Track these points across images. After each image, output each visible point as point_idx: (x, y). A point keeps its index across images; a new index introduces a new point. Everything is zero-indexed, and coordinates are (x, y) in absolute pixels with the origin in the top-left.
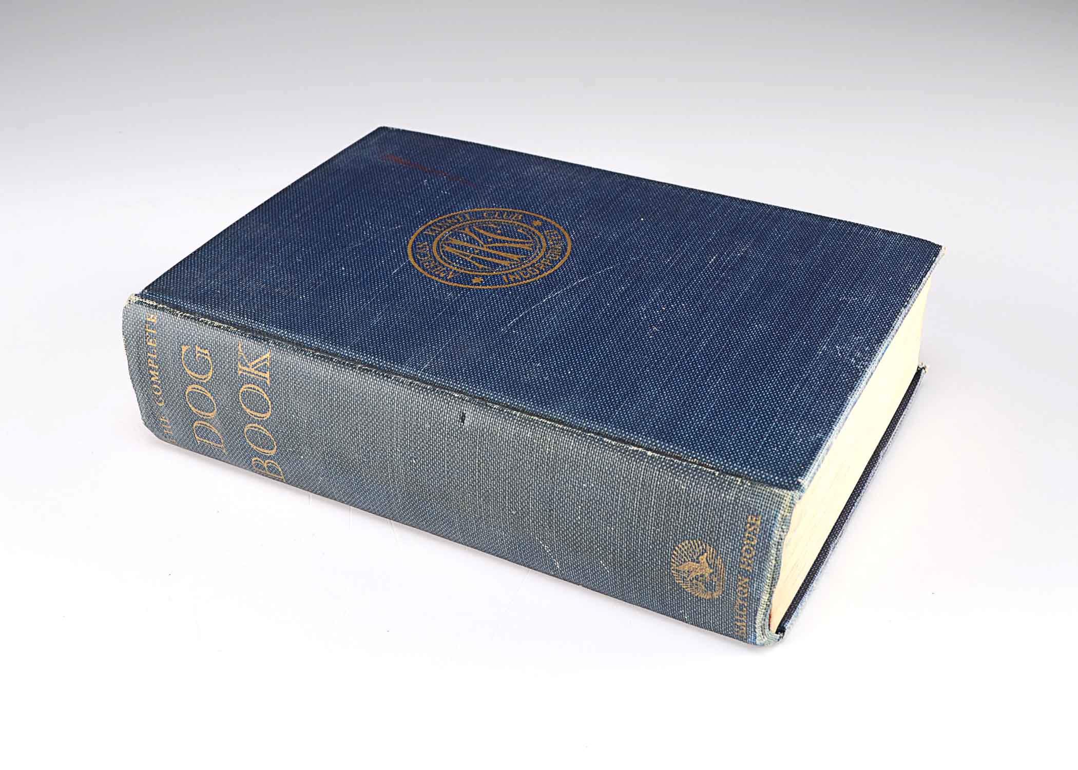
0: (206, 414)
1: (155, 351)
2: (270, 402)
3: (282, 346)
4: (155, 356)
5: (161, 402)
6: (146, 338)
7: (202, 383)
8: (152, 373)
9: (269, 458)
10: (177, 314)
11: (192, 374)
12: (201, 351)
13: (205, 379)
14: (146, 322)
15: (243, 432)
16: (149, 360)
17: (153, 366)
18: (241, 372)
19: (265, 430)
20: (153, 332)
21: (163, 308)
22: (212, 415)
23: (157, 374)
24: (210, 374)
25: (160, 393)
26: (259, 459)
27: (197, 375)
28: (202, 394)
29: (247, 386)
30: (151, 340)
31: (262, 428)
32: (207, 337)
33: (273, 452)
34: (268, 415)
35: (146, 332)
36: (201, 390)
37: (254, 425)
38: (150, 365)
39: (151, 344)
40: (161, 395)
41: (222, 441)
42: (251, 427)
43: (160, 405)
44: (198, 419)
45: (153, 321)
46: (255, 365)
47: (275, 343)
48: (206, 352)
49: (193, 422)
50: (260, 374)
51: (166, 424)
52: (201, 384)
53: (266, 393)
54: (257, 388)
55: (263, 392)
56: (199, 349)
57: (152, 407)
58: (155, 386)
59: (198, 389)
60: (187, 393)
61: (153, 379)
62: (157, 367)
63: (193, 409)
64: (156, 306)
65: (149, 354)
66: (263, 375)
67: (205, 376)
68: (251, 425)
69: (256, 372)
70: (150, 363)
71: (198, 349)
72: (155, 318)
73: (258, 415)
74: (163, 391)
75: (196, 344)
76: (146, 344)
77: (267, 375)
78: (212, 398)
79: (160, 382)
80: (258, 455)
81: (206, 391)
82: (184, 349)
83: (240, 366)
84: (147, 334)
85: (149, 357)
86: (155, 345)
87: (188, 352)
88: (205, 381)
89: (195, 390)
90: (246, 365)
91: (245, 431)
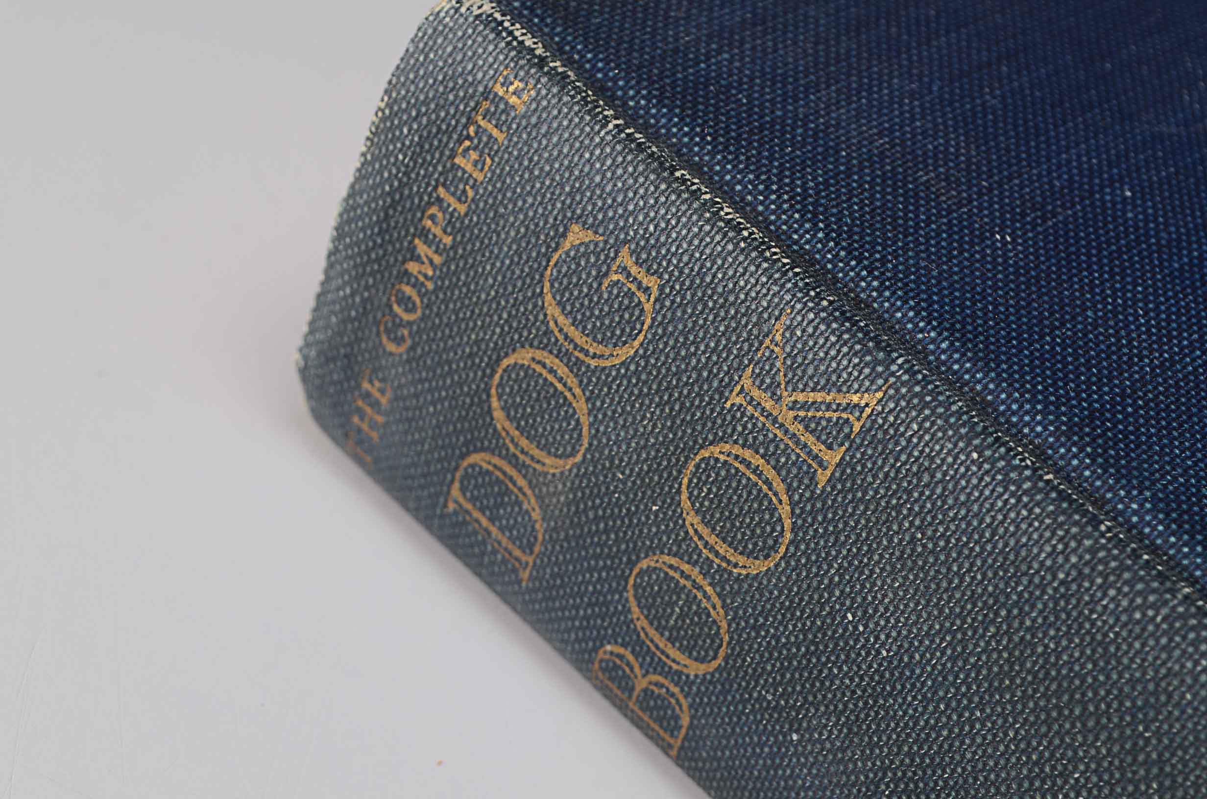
0: (536, 453)
1: (471, 193)
2: (788, 535)
3: (933, 393)
4: (462, 209)
5: (399, 340)
6: (460, 142)
7: (579, 362)
8: (422, 249)
9: (668, 673)
10: (606, 121)
11: (561, 319)
12: (634, 270)
13: (594, 356)
14: (486, 95)
15: (632, 564)
16: (433, 210)
17: (437, 231)
18: (738, 400)
19: (716, 600)
20: (495, 133)
21: (565, 76)
22: (552, 465)
23: (437, 259)
24: (625, 352)
25: (411, 317)
26: (631, 658)
27: (572, 331)
28: (556, 393)
29: (737, 450)
30: (474, 155)
31: (709, 589)
32: (679, 240)
33: (695, 669)
34: (758, 567)
35: (470, 121)
36: (560, 380)
37: (686, 567)
38: (428, 223)
39: (469, 168)
40: (410, 324)
41: (537, 549)
42: (671, 567)
43: (391, 347)
44: (499, 449)
45: (513, 100)
46: (805, 406)
47: (910, 371)
48: (652, 282)
49: (471, 447)
50: (810, 439)
51: (375, 405)
52: (575, 366)
53: (793, 505)
54: (769, 473)
55: (785, 498)
56: (629, 262)
57: (358, 340)
58: (408, 290)
59: (551, 371)
60: (505, 362)
61: (413, 267)
62: (448, 240)
63: (498, 414)
64: (542, 60)
65: (441, 190)
66: (817, 448)
67: (600, 349)
68: (674, 561)
69: (797, 428)
70: (432, 217)
71: (626, 258)
72: (525, 97)
73: (722, 548)
74: (423, 318)
75: (625, 242)
76: (452, 157)
77: (833, 457)
78: (585, 421)
79: (430, 286)
80: (639, 647)
81: (577, 391)
82: (577, 235)
83: (746, 382)
84: (472, 130)
85: (439, 200)
86: (479, 177)
87: (582, 252)
88: (593, 363)
89: (538, 368)
90: (772, 389)
91: (644, 564)
